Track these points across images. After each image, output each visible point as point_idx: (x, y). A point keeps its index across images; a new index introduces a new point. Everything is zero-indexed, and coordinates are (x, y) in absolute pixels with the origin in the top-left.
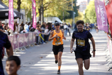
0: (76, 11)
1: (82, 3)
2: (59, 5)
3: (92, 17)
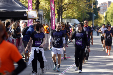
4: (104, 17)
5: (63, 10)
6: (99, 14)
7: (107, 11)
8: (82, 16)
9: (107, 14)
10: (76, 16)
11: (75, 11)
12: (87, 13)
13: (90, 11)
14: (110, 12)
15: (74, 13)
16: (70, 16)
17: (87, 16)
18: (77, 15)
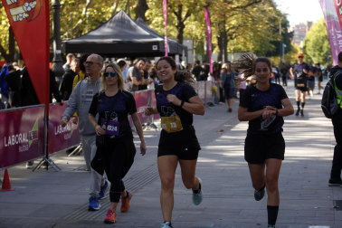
0: (288, 43)
1: (297, 26)
2: (255, 31)
3: (317, 53)
4: (301, 49)
5: (229, 38)
6: (292, 44)
7: (306, 38)
8: (261, 47)
9: (306, 43)
11: (249, 38)
12: (271, 42)
13: (276, 38)
14: (311, 40)
15: (248, 43)
16: (241, 49)
17: (272, 47)
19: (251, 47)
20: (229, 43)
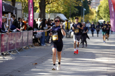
0: (87, 8)
3: (106, 15)
4: (96, 12)
5: (47, 3)
6: (90, 8)
7: (100, 5)
8: (68, 10)
9: (99, 8)
10: (61, 10)
11: (60, 4)
12: (76, 7)
13: (78, 5)
14: (103, 6)
15: (60, 7)
16: (54, 10)
17: (76, 10)
18: (63, 10)
19: (62, 9)
20: (47, 6)
